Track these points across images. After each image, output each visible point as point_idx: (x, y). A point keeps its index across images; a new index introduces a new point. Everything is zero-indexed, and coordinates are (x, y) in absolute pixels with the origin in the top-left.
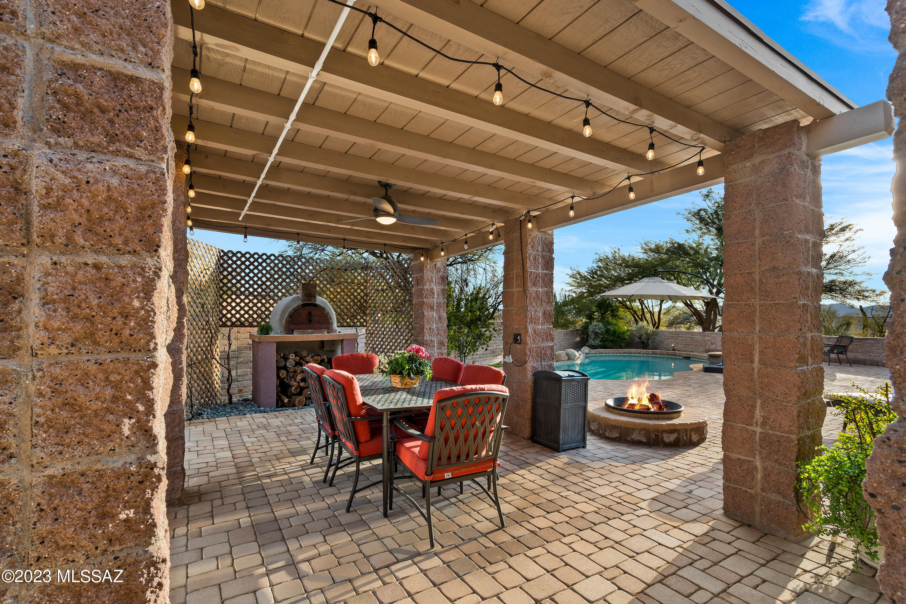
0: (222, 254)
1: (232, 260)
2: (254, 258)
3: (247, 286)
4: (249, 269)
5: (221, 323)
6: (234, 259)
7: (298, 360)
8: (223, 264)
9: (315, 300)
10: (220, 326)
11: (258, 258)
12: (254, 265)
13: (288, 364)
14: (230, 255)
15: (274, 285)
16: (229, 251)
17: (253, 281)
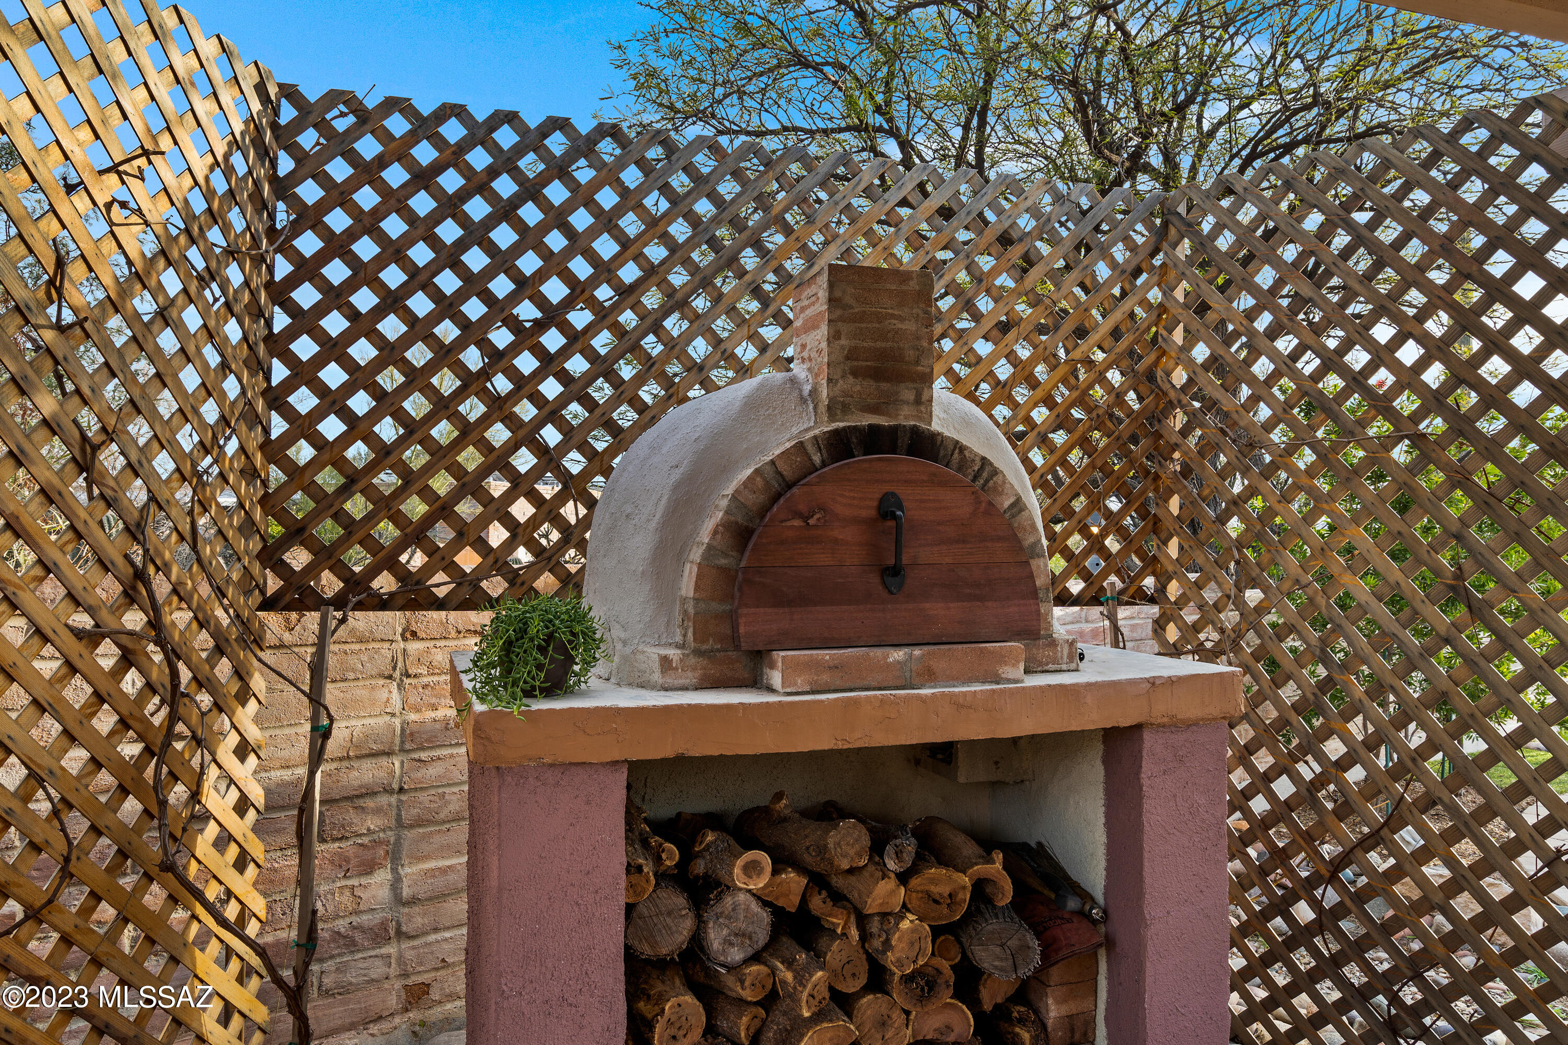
0: (288, 113)
1: (352, 157)
2: (493, 148)
3: (447, 331)
4: (463, 221)
5: (273, 584)
6: (368, 147)
7: (791, 903)
8: (294, 178)
9: (923, 402)
10: (268, 604)
11: (519, 151)
12: (492, 198)
13: (715, 938)
14: (341, 125)
15: (619, 331)
16: (334, 97)
17: (488, 298)
